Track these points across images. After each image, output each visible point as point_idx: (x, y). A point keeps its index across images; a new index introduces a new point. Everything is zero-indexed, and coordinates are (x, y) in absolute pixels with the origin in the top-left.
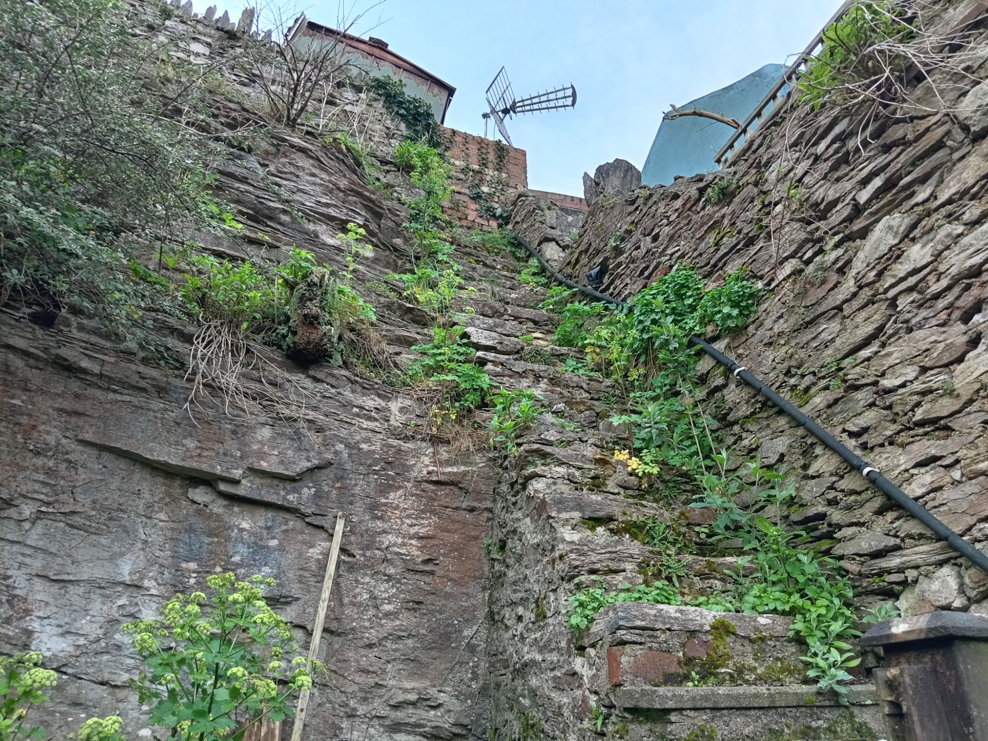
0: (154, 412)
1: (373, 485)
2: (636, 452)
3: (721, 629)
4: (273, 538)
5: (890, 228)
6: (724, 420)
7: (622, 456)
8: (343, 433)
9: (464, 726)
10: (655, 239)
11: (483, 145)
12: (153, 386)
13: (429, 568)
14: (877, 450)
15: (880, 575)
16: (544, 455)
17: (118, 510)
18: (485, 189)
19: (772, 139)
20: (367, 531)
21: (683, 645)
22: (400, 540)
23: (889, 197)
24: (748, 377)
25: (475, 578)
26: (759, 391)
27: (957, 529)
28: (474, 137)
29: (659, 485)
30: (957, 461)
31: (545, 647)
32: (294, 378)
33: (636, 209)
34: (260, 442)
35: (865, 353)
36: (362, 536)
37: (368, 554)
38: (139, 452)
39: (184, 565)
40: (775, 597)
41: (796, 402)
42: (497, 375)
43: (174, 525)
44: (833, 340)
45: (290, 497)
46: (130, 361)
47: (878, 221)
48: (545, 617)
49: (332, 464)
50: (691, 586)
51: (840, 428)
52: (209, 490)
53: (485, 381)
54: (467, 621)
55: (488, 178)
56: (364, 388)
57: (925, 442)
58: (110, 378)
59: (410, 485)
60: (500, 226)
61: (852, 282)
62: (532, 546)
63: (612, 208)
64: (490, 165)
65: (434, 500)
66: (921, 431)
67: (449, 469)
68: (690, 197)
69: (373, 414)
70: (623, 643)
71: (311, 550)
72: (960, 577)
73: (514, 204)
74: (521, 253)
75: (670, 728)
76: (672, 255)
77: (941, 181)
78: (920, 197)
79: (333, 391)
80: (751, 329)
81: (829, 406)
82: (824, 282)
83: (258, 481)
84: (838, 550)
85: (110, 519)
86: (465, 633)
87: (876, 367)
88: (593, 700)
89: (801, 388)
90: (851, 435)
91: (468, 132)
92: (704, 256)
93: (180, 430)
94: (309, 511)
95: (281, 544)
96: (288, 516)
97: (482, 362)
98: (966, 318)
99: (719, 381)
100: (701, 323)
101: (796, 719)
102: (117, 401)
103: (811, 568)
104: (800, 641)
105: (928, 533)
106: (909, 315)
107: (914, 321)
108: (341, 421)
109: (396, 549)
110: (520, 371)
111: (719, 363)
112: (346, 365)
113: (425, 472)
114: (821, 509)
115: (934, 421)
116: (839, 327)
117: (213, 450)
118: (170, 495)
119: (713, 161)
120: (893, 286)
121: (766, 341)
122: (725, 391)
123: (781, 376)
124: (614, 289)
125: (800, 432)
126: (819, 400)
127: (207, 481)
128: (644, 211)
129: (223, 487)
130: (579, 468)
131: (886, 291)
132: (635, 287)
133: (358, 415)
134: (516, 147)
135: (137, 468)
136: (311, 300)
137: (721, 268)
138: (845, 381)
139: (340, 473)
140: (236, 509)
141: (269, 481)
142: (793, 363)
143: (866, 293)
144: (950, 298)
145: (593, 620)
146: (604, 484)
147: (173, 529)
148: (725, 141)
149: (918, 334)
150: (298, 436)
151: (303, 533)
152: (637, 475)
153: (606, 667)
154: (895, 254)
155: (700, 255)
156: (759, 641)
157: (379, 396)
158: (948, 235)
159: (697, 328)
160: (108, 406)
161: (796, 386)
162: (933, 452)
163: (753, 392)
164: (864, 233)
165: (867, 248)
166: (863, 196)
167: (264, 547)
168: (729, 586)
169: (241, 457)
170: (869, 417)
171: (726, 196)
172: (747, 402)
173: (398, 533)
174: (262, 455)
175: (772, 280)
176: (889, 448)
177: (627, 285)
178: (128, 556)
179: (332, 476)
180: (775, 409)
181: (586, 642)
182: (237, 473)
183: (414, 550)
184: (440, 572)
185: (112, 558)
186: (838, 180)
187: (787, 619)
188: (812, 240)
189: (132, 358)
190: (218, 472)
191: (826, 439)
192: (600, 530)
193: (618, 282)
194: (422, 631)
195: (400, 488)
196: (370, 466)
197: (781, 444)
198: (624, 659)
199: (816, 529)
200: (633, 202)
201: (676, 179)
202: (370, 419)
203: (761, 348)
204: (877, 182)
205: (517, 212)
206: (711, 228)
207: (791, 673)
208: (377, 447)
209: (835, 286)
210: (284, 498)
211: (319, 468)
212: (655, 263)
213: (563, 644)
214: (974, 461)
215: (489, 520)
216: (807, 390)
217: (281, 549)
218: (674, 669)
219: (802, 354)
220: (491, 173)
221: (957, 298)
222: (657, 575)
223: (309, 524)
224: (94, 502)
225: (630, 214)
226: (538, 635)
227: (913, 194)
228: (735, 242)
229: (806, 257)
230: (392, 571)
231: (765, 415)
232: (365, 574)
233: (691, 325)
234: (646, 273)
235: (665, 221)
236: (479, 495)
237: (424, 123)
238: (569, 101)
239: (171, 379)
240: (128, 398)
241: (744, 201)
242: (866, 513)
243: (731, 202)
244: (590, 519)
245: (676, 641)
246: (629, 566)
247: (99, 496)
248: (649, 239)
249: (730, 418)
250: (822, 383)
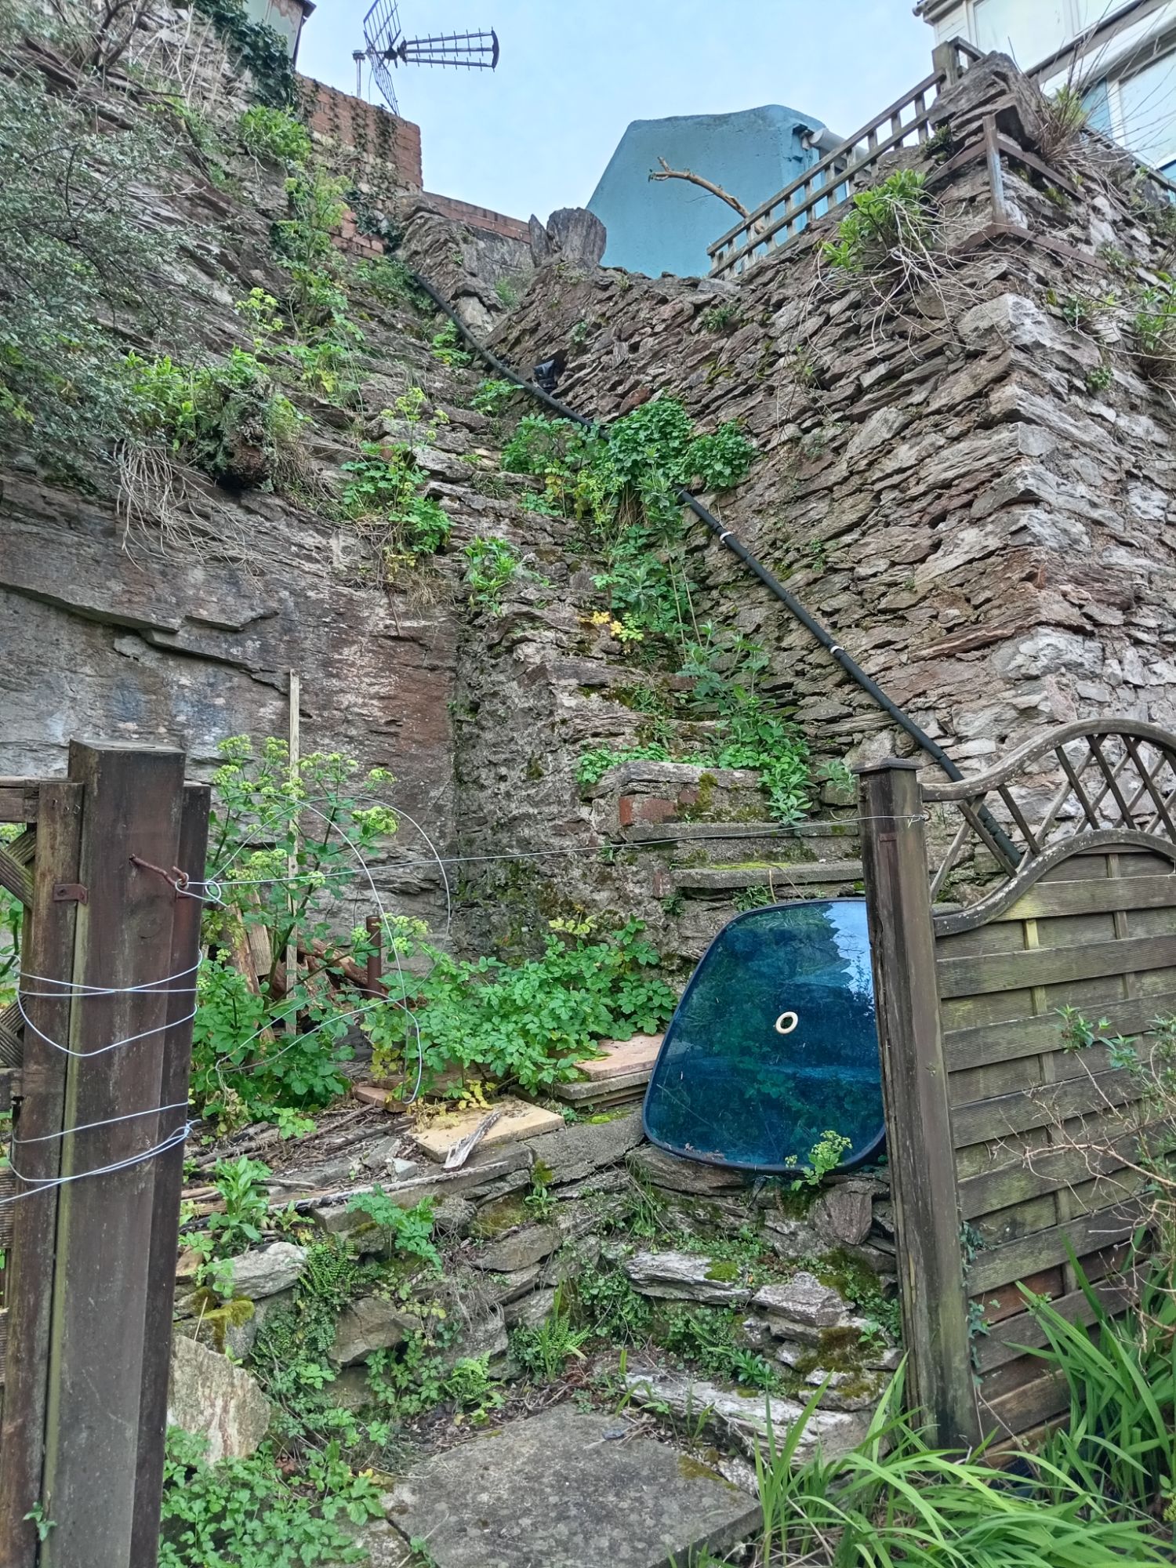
0: (68, 546)
1: (324, 639)
2: (617, 614)
3: (707, 781)
4: (219, 696)
5: (886, 421)
6: (703, 584)
7: (600, 619)
8: (286, 577)
9: (432, 881)
10: (634, 348)
11: (359, 111)
12: (62, 514)
13: (393, 729)
14: (845, 630)
15: (832, 737)
16: (532, 618)
17: (38, 663)
18: (365, 187)
19: (785, 277)
20: (322, 689)
21: (678, 794)
22: (360, 701)
23: (888, 389)
24: (734, 544)
25: (440, 739)
26: (742, 560)
27: (897, 703)
28: (345, 97)
29: (638, 650)
30: (906, 647)
31: (542, 801)
32: (224, 508)
33: (610, 298)
34: (194, 586)
35: (847, 539)
36: (317, 695)
37: (326, 714)
38: (59, 596)
39: (121, 725)
40: (748, 756)
41: (777, 576)
42: (454, 512)
43: (103, 681)
44: (819, 521)
45: (234, 651)
46: (31, 482)
47: (878, 409)
48: (541, 775)
49: (277, 614)
50: (677, 746)
51: (815, 607)
52: (137, 641)
53: (444, 520)
54: (433, 782)
55: (368, 169)
56: (301, 521)
57: (885, 628)
58: (12, 503)
59: (364, 640)
60: (388, 250)
61: (845, 466)
62: (522, 710)
63: (574, 285)
64: (370, 146)
65: (393, 657)
66: (883, 618)
67: (408, 624)
68: (682, 310)
69: (314, 554)
70: (634, 792)
71: (262, 710)
72: (894, 739)
73: (409, 218)
74: (424, 303)
75: (675, 852)
76: (655, 377)
77: (935, 388)
78: (916, 398)
79: (268, 524)
80: (741, 490)
81: (808, 584)
82: (819, 458)
83: (196, 631)
84: (799, 716)
85: (30, 673)
86: (432, 794)
87: (855, 553)
88: (601, 840)
89: (786, 562)
90: (825, 614)
91: (338, 88)
92: (695, 391)
93: (100, 570)
94: (257, 667)
95: (228, 703)
96: (230, 672)
97: (436, 496)
98: (933, 524)
99: (701, 541)
100: (686, 472)
101: (763, 846)
102: (21, 533)
103: (778, 732)
104: (765, 791)
105: (875, 704)
106: (888, 511)
107: (892, 517)
108: (280, 562)
109: (356, 710)
110: (480, 508)
111: (702, 521)
112: (277, 492)
113: (381, 626)
114: (789, 679)
115: (894, 611)
116: (826, 509)
117: (143, 594)
118: (92, 646)
119: (706, 252)
120: (880, 479)
121: (755, 507)
122: (706, 552)
123: (767, 547)
124: (575, 398)
125: (778, 605)
126: (800, 577)
127: (138, 630)
128: (621, 306)
129: (158, 638)
130: (567, 633)
131: (873, 483)
132: (603, 403)
133: (297, 555)
134: (406, 119)
135: (52, 614)
136: (253, 416)
137: (714, 412)
138: (826, 563)
139: (287, 624)
140: (171, 663)
141: (208, 632)
142: (780, 536)
143: (856, 481)
144: (924, 503)
145: (601, 776)
146: (590, 650)
147: (102, 685)
148: (723, 232)
149: (894, 530)
150: (233, 581)
151: (250, 691)
152: (620, 641)
153: (617, 812)
154: (886, 449)
155: (691, 388)
156: (733, 791)
157: (317, 531)
158: (932, 444)
159: (682, 478)
160: (12, 538)
161: (781, 560)
162: (889, 637)
163: (736, 559)
164: (862, 418)
165: (863, 434)
166: (867, 380)
167: (210, 706)
168: (707, 747)
169: (177, 604)
170: (841, 601)
171: (727, 327)
172: (730, 568)
173: (358, 694)
174: (200, 603)
175: (769, 441)
176: (855, 630)
177: (592, 397)
178: (58, 715)
179: (278, 627)
180: (757, 580)
181: (593, 794)
182: (175, 622)
183: (376, 711)
184: (403, 733)
185: (40, 718)
186: (848, 350)
187: (757, 773)
188: (811, 409)
189: (31, 476)
190: (154, 621)
191: (803, 616)
192: (594, 696)
193: (579, 389)
194: (389, 793)
195: (354, 642)
196: (319, 617)
197: (759, 615)
198: (635, 805)
199: (781, 696)
200: (605, 288)
201: (665, 276)
202: (310, 559)
203: (749, 514)
204: (881, 369)
205: (414, 233)
206: (706, 359)
207: (756, 815)
208: (325, 595)
209: (829, 466)
210: (227, 652)
211: (263, 618)
212: (632, 379)
213: (567, 797)
214: (918, 649)
215: (451, 679)
216: (790, 566)
217: (229, 707)
218: (671, 812)
219: (789, 528)
220: (371, 161)
221: (930, 504)
222: (651, 738)
223: (256, 681)
224: (10, 654)
225: (600, 302)
226: (532, 791)
227: (909, 393)
228: (732, 385)
229: (804, 425)
230: (353, 732)
231: (746, 584)
232: (324, 736)
233: (676, 472)
234: (620, 389)
235: (648, 330)
236: (441, 653)
237: (279, 73)
238: (488, 57)
239: (83, 506)
240: (35, 529)
241: (746, 339)
242: (828, 684)
243: (732, 333)
244: (586, 685)
245: (673, 791)
246: (627, 730)
247: (14, 647)
248: (625, 345)
249: (710, 582)
250: (805, 561)
